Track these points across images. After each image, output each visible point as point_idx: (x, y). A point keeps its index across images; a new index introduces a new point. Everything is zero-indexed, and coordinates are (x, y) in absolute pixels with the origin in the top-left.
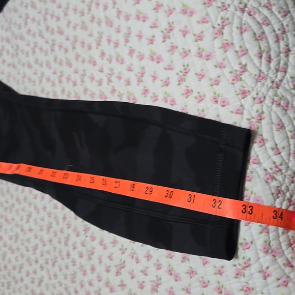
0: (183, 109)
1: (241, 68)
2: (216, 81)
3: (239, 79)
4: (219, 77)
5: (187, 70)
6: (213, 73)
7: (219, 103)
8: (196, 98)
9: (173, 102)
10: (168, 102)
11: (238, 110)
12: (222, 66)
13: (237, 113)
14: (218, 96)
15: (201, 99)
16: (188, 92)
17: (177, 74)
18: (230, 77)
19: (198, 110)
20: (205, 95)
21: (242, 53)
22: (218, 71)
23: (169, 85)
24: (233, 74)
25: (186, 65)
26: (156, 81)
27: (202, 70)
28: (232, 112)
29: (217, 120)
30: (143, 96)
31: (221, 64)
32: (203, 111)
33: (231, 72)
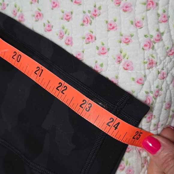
0: (79, 55)
1: (158, 36)
2: (127, 39)
3: (152, 46)
4: (132, 36)
5: (97, 13)
6: (126, 29)
7: (121, 64)
8: (98, 48)
9: (69, 42)
10: (63, 40)
11: (140, 79)
12: (139, 25)
13: (138, 82)
14: (124, 56)
15: (103, 51)
16: (90, 38)
17: (84, 12)
18: (143, 40)
19: (96, 62)
20: (108, 49)
21: (164, 19)
22: (132, 29)
23: (70, 20)
24: (147, 39)
25: (97, 6)
26: (55, 9)
27: (115, 21)
28: (133, 79)
29: (115, 81)
30: (34, 19)
31: (138, 22)
32: (102, 65)
33: (145, 36)
